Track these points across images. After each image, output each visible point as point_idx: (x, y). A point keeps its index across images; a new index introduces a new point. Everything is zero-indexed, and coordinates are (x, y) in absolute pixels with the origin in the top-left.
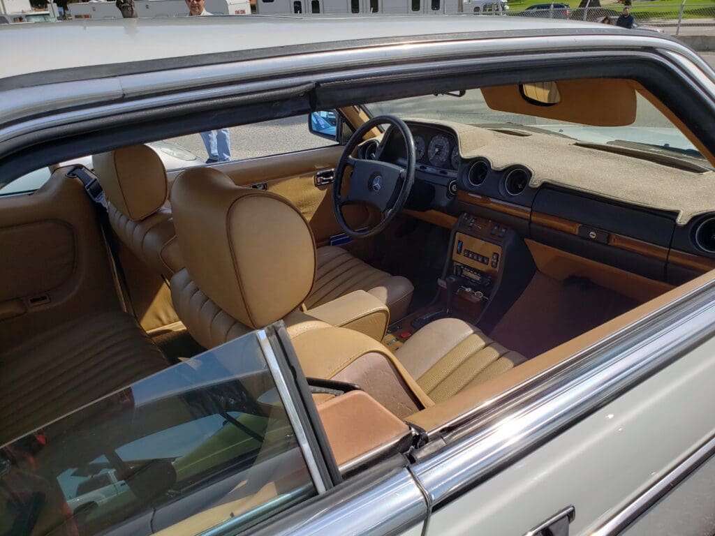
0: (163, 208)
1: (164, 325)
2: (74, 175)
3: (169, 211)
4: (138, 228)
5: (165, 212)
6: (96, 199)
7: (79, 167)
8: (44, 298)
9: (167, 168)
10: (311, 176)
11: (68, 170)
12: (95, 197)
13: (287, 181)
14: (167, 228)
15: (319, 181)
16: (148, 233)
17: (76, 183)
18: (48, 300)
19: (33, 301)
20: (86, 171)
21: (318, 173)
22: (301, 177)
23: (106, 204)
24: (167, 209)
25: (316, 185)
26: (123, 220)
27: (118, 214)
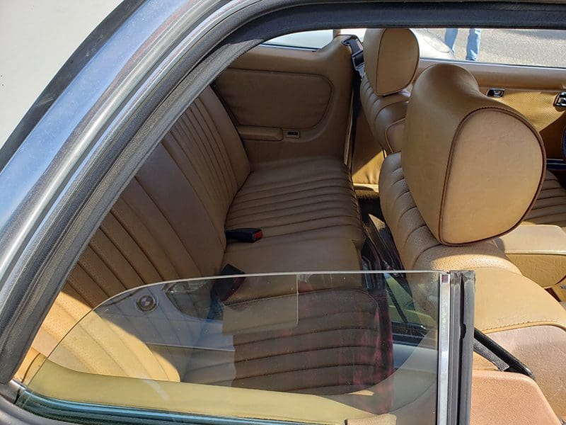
0: (405, 90)
1: (369, 183)
2: (348, 43)
3: (409, 95)
4: (378, 102)
5: (404, 94)
6: (356, 68)
7: (354, 37)
8: (297, 134)
9: (421, 55)
10: (554, 94)
11: (345, 38)
12: (356, 65)
13: (526, 94)
14: (401, 109)
15: (559, 101)
16: (384, 110)
17: (347, 50)
18: (297, 136)
19: (289, 133)
20: (358, 42)
21: (563, 94)
22: (542, 93)
23: (362, 74)
24: (407, 93)
25: (555, 105)
26: (370, 91)
27: (368, 85)
